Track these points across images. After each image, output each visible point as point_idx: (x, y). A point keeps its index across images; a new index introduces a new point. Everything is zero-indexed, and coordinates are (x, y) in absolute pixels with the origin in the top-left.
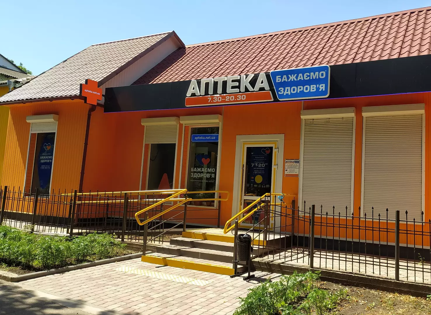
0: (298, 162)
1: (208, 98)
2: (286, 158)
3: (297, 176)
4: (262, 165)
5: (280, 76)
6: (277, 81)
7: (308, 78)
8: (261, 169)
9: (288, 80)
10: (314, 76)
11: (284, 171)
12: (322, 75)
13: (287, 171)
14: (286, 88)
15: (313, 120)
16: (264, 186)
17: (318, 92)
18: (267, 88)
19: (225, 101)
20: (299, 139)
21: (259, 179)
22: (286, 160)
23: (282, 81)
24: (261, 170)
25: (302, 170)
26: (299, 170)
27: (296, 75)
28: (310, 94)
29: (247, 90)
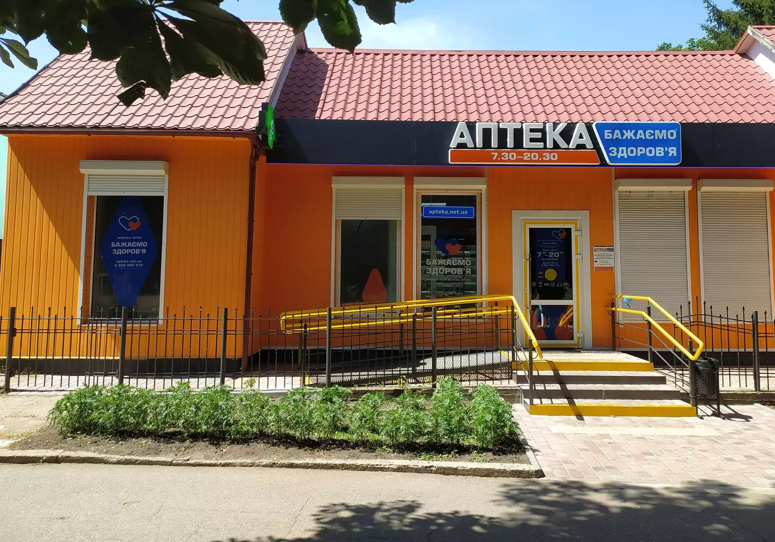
0: (612, 250)
1: (492, 153)
2: (595, 243)
3: (612, 268)
4: (554, 255)
5: (610, 131)
6: (606, 137)
7: (652, 137)
8: (553, 259)
9: (622, 137)
10: (661, 135)
11: (592, 261)
12: (673, 135)
13: (598, 263)
14: (621, 149)
15: (630, 192)
16: (560, 284)
17: (666, 157)
18: (589, 145)
19: (522, 160)
20: (611, 218)
21: (551, 275)
22: (594, 248)
23: (614, 138)
24: (553, 261)
25: (619, 260)
26: (615, 260)
27: (633, 131)
28: (655, 159)
29: (556, 146)
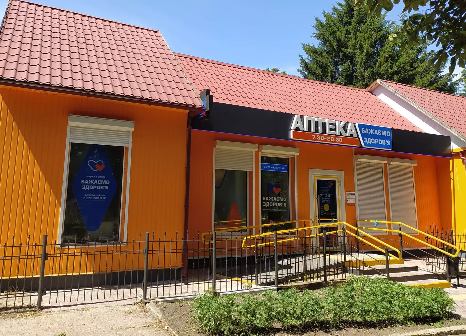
0: (354, 194)
1: (313, 135)
2: (347, 190)
3: (354, 204)
4: (328, 196)
5: (364, 129)
6: (362, 132)
7: (381, 134)
8: (328, 198)
9: (369, 132)
10: (384, 133)
11: (346, 200)
12: (388, 134)
13: (348, 201)
14: (368, 139)
16: (331, 214)
17: (386, 146)
18: (355, 135)
19: (326, 141)
20: (353, 176)
21: (327, 208)
22: (347, 192)
23: (366, 133)
24: (328, 200)
25: (357, 200)
26: (355, 201)
27: (373, 130)
28: (382, 146)
